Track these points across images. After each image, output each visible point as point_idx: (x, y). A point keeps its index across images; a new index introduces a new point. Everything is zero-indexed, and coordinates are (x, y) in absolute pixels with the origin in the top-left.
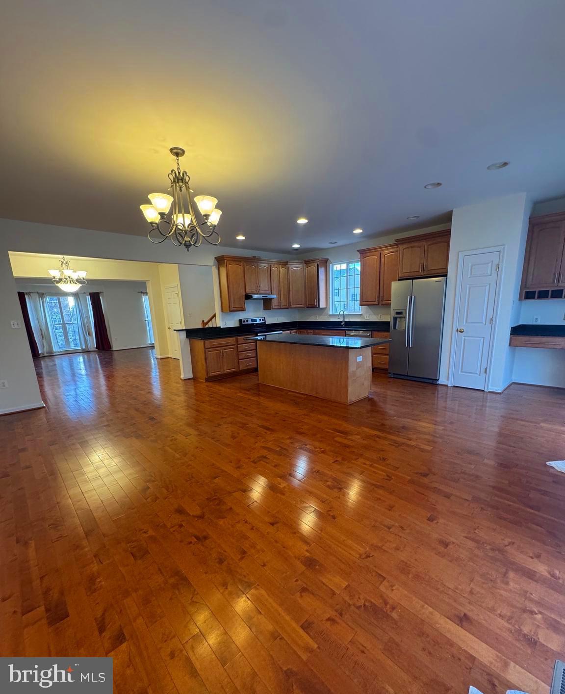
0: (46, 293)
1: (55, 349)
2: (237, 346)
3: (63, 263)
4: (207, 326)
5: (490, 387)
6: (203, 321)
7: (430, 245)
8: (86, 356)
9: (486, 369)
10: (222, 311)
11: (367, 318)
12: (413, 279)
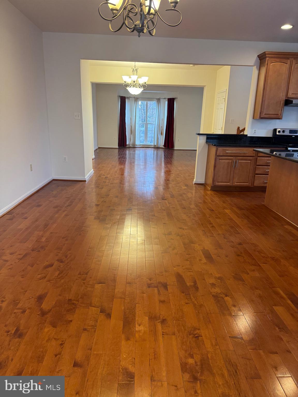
0: (139, 98)
1: (138, 143)
2: (257, 158)
3: (134, 70)
4: (242, 133)
6: (239, 128)
8: (155, 152)
10: (253, 118)
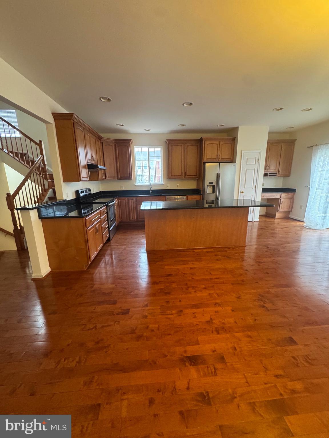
5: (255, 219)
7: (222, 144)
9: (253, 210)
10: (64, 181)
11: (168, 187)
12: (220, 163)
